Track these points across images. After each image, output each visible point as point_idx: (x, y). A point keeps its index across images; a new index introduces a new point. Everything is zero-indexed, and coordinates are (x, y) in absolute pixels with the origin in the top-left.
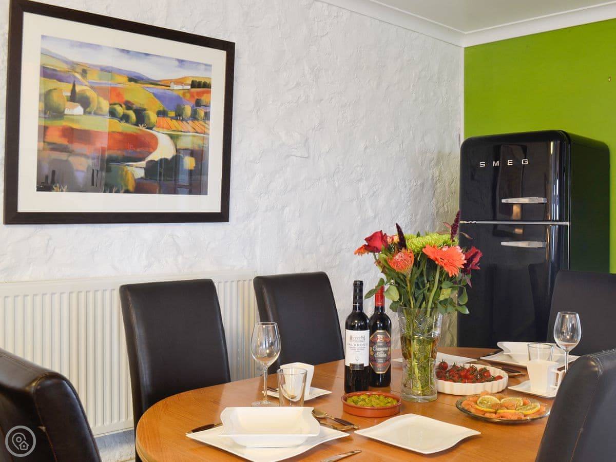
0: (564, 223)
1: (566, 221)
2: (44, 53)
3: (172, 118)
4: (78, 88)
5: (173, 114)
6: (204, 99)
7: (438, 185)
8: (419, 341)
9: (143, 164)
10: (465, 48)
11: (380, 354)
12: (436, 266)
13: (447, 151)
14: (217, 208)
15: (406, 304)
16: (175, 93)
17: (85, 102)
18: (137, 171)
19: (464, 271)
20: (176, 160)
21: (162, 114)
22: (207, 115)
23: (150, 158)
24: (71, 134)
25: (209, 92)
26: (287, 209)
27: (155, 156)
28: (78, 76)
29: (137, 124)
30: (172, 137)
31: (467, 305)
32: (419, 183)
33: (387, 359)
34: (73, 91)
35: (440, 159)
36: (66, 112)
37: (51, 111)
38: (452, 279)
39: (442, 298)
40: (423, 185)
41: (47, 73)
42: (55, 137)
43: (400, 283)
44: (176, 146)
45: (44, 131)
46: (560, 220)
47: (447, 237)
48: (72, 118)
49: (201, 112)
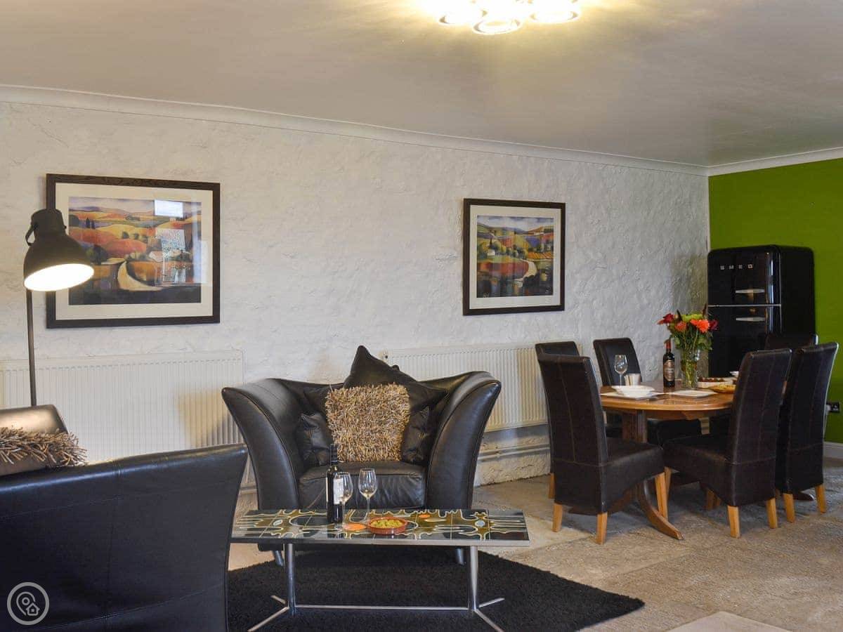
0: (777, 305)
1: (779, 303)
2: (479, 225)
3: (536, 252)
4: (493, 241)
5: (535, 250)
6: (551, 239)
7: (692, 279)
8: (689, 362)
9: (522, 279)
10: (710, 177)
11: (670, 371)
12: (696, 328)
13: (697, 253)
14: (558, 303)
15: (683, 346)
16: (536, 237)
17: (496, 248)
18: (519, 283)
19: (709, 330)
20: (538, 275)
21: (530, 250)
22: (552, 248)
23: (525, 276)
24: (490, 266)
25: (553, 235)
26: (595, 302)
27: (528, 275)
28: (493, 234)
29: (519, 257)
30: (535, 262)
31: (712, 346)
32: (678, 278)
33: (673, 374)
34: (491, 243)
35: (693, 259)
36: (488, 254)
37: (482, 255)
38: (704, 334)
39: (699, 343)
40: (680, 280)
41: (479, 235)
42: (483, 268)
43: (680, 336)
44: (537, 267)
45: (479, 265)
46: (775, 303)
47: (701, 315)
48: (491, 258)
49: (549, 246)
